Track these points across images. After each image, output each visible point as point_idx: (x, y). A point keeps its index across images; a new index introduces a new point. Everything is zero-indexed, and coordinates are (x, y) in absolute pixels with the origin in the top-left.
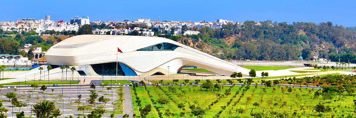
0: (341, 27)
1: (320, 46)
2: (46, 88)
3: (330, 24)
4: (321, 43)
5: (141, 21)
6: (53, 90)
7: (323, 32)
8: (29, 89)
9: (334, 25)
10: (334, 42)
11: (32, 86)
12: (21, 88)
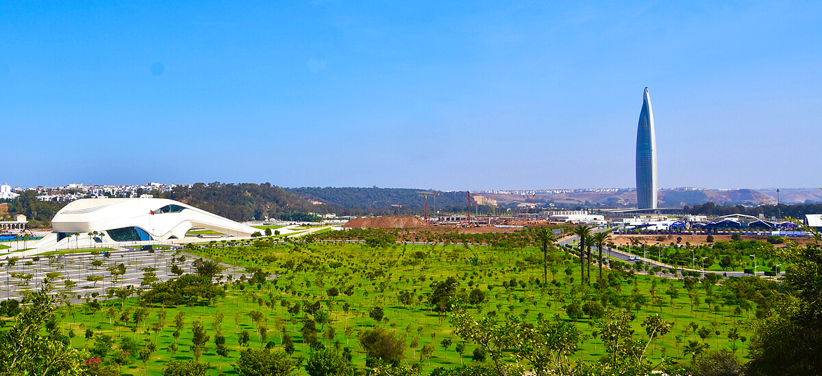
0: (277, 187)
1: (266, 206)
2: (109, 255)
3: (268, 184)
4: (266, 203)
5: (73, 186)
6: (122, 256)
7: (266, 192)
8: (89, 257)
9: (272, 186)
10: (277, 202)
11: (92, 254)
12: (85, 256)
